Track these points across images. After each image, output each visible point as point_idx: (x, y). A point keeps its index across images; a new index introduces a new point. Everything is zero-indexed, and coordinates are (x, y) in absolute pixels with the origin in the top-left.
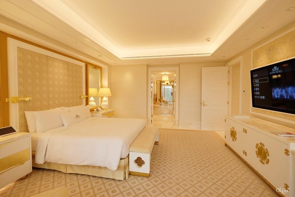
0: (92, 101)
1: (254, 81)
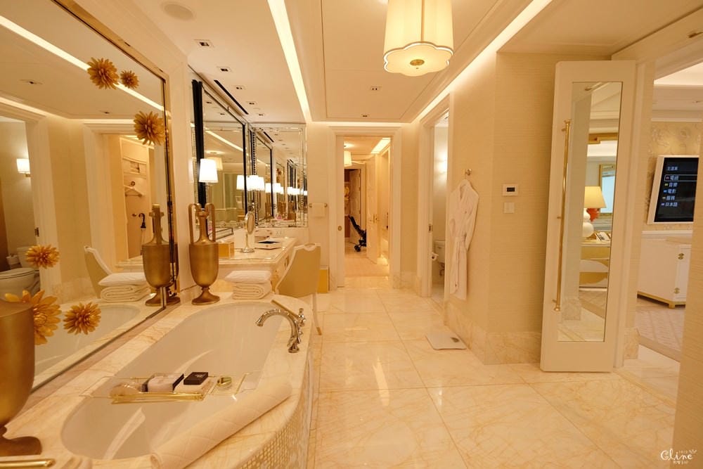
1: (668, 178)
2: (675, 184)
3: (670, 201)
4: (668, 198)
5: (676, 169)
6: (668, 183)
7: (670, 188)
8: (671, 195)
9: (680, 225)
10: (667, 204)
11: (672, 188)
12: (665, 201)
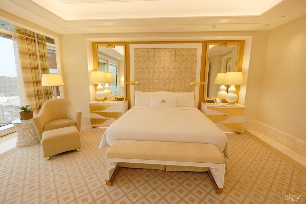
0: (222, 90)
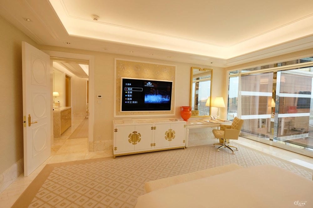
1: (126, 89)
2: (131, 92)
3: (130, 101)
4: (128, 99)
5: (130, 84)
6: (127, 91)
7: (129, 94)
8: (130, 97)
9: (138, 112)
10: (128, 102)
11: (130, 94)
12: (127, 101)
